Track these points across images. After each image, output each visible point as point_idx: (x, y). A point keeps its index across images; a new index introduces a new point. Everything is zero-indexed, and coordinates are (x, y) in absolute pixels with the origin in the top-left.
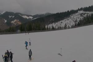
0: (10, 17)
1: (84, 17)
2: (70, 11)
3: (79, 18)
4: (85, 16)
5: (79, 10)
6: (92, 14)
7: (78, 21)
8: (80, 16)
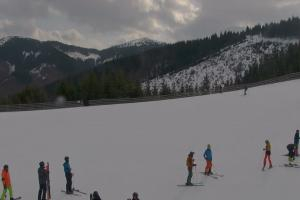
0: (27, 54)
1: (267, 55)
2: (219, 36)
3: (248, 59)
4: (269, 51)
5: (249, 32)
6: (291, 44)
7: (247, 68)
8: (254, 52)
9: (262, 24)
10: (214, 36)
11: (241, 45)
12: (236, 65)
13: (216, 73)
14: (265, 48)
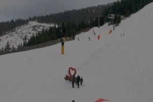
1: (39, 32)
2: (15, 21)
3: (30, 33)
4: (40, 30)
5: (30, 19)
6: (50, 27)
7: (30, 38)
8: (33, 30)
9: (37, 16)
10: (12, 21)
11: (26, 26)
12: (24, 36)
13: (13, 40)
14: (39, 28)
